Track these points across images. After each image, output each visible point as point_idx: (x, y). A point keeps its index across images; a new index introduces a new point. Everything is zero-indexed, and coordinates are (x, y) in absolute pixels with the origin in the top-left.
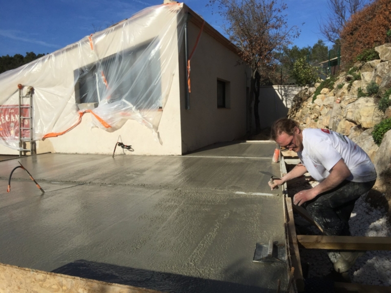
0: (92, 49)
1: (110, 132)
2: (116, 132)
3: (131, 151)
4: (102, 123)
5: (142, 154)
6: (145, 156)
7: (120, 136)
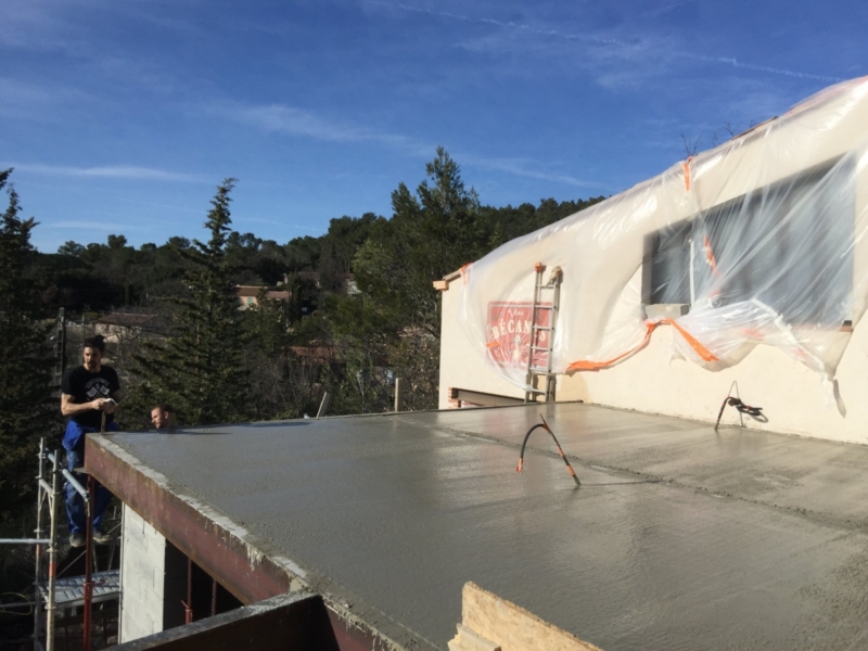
0: (688, 189)
1: (713, 370)
2: (726, 371)
3: (761, 421)
4: (696, 350)
5: (789, 433)
6: (796, 437)
7: (735, 382)
